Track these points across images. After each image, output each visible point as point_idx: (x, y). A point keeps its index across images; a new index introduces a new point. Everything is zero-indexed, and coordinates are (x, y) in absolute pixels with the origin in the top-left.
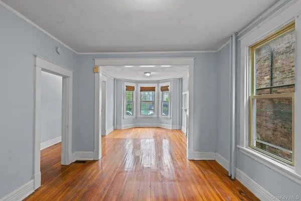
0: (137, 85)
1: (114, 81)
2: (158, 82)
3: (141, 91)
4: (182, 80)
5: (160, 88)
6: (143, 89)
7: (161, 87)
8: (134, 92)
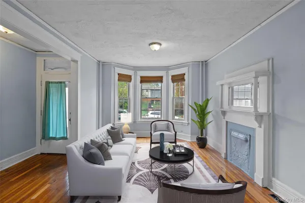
0: (135, 74)
1: (99, 65)
2: (167, 68)
3: (141, 82)
4: (206, 65)
5: (170, 78)
6: (144, 80)
7: (172, 76)
8: (131, 84)
